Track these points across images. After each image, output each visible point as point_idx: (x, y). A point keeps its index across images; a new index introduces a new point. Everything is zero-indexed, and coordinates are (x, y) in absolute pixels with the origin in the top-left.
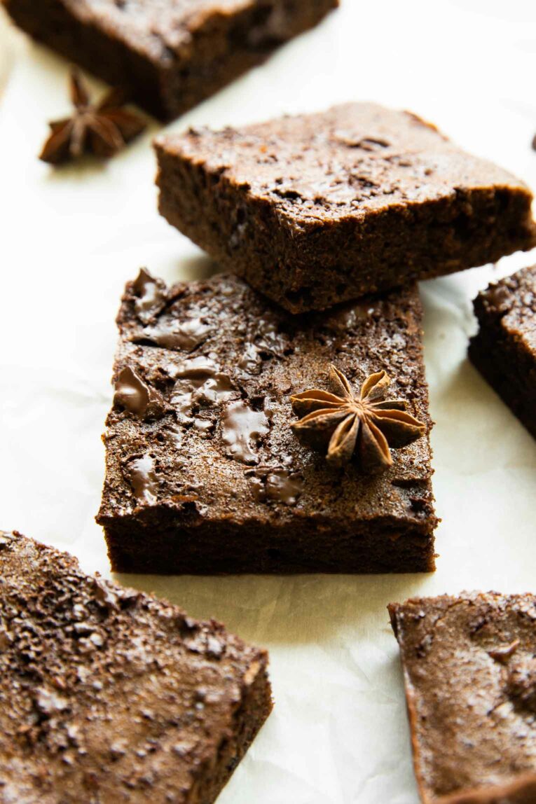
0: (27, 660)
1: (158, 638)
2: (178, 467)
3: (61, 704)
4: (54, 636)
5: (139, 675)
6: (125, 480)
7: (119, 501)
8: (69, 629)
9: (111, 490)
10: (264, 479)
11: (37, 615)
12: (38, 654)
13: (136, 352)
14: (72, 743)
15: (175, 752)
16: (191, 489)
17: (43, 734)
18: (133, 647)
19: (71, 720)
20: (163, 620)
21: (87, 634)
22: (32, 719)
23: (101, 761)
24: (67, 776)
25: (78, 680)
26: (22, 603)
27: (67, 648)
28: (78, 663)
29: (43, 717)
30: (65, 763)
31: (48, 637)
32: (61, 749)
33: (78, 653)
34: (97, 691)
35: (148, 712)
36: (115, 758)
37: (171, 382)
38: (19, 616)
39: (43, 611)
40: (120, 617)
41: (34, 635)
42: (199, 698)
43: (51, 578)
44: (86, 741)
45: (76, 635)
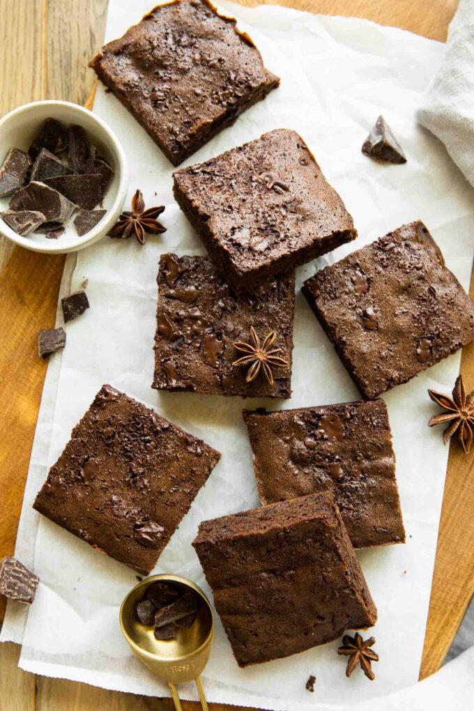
0: (127, 451)
1: (177, 445)
2: (185, 367)
3: (141, 470)
4: (137, 440)
5: (169, 461)
6: (163, 371)
7: (161, 380)
8: (143, 438)
9: (157, 374)
10: (221, 377)
11: (131, 432)
12: (131, 448)
13: (166, 303)
14: (145, 487)
15: (184, 493)
16: (190, 378)
17: (135, 482)
18: (168, 449)
19: (145, 477)
20: (179, 438)
21: (149, 441)
22: (130, 475)
23: (157, 494)
24: (144, 499)
25: (147, 461)
26: (124, 426)
27: (142, 447)
28: (147, 454)
29: (134, 476)
30: (143, 494)
31: (134, 441)
32: (141, 488)
33: (146, 449)
34: (154, 466)
35: (174, 476)
36: (161, 493)
37: (182, 320)
38: (123, 432)
39: (132, 430)
40: (162, 435)
41: (129, 440)
42: (193, 472)
43: (135, 416)
44: (150, 486)
45: (146, 442)
